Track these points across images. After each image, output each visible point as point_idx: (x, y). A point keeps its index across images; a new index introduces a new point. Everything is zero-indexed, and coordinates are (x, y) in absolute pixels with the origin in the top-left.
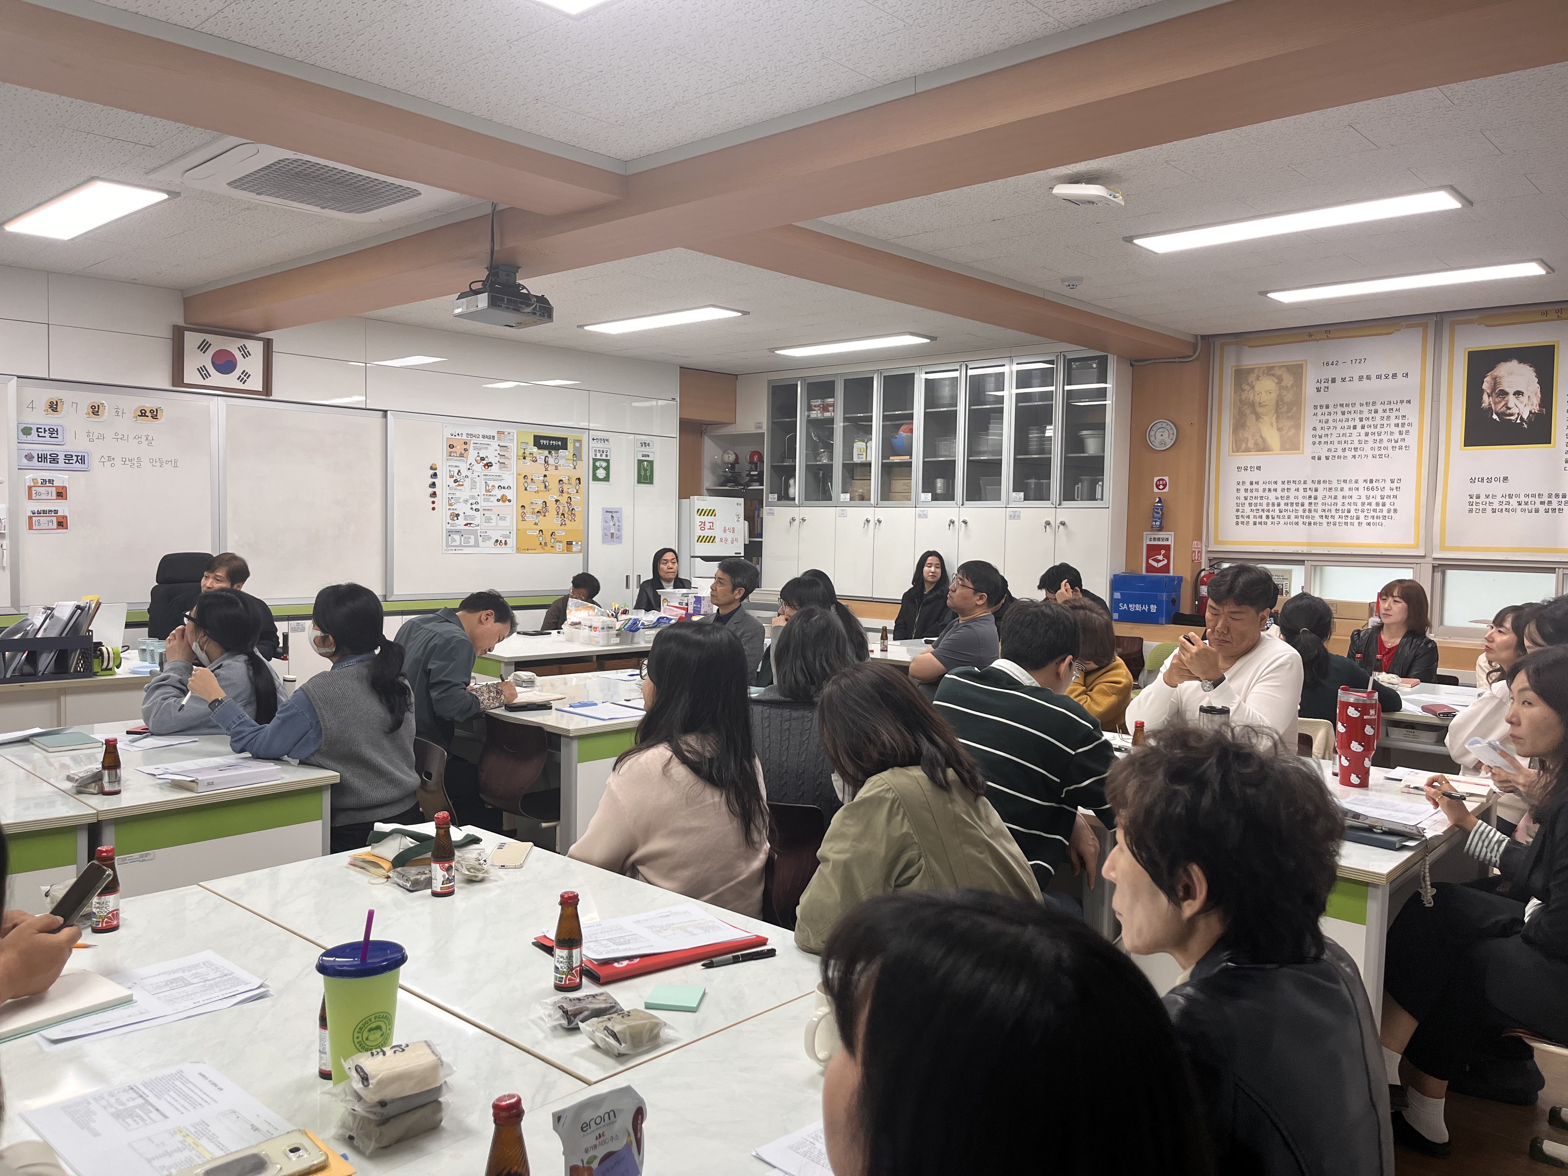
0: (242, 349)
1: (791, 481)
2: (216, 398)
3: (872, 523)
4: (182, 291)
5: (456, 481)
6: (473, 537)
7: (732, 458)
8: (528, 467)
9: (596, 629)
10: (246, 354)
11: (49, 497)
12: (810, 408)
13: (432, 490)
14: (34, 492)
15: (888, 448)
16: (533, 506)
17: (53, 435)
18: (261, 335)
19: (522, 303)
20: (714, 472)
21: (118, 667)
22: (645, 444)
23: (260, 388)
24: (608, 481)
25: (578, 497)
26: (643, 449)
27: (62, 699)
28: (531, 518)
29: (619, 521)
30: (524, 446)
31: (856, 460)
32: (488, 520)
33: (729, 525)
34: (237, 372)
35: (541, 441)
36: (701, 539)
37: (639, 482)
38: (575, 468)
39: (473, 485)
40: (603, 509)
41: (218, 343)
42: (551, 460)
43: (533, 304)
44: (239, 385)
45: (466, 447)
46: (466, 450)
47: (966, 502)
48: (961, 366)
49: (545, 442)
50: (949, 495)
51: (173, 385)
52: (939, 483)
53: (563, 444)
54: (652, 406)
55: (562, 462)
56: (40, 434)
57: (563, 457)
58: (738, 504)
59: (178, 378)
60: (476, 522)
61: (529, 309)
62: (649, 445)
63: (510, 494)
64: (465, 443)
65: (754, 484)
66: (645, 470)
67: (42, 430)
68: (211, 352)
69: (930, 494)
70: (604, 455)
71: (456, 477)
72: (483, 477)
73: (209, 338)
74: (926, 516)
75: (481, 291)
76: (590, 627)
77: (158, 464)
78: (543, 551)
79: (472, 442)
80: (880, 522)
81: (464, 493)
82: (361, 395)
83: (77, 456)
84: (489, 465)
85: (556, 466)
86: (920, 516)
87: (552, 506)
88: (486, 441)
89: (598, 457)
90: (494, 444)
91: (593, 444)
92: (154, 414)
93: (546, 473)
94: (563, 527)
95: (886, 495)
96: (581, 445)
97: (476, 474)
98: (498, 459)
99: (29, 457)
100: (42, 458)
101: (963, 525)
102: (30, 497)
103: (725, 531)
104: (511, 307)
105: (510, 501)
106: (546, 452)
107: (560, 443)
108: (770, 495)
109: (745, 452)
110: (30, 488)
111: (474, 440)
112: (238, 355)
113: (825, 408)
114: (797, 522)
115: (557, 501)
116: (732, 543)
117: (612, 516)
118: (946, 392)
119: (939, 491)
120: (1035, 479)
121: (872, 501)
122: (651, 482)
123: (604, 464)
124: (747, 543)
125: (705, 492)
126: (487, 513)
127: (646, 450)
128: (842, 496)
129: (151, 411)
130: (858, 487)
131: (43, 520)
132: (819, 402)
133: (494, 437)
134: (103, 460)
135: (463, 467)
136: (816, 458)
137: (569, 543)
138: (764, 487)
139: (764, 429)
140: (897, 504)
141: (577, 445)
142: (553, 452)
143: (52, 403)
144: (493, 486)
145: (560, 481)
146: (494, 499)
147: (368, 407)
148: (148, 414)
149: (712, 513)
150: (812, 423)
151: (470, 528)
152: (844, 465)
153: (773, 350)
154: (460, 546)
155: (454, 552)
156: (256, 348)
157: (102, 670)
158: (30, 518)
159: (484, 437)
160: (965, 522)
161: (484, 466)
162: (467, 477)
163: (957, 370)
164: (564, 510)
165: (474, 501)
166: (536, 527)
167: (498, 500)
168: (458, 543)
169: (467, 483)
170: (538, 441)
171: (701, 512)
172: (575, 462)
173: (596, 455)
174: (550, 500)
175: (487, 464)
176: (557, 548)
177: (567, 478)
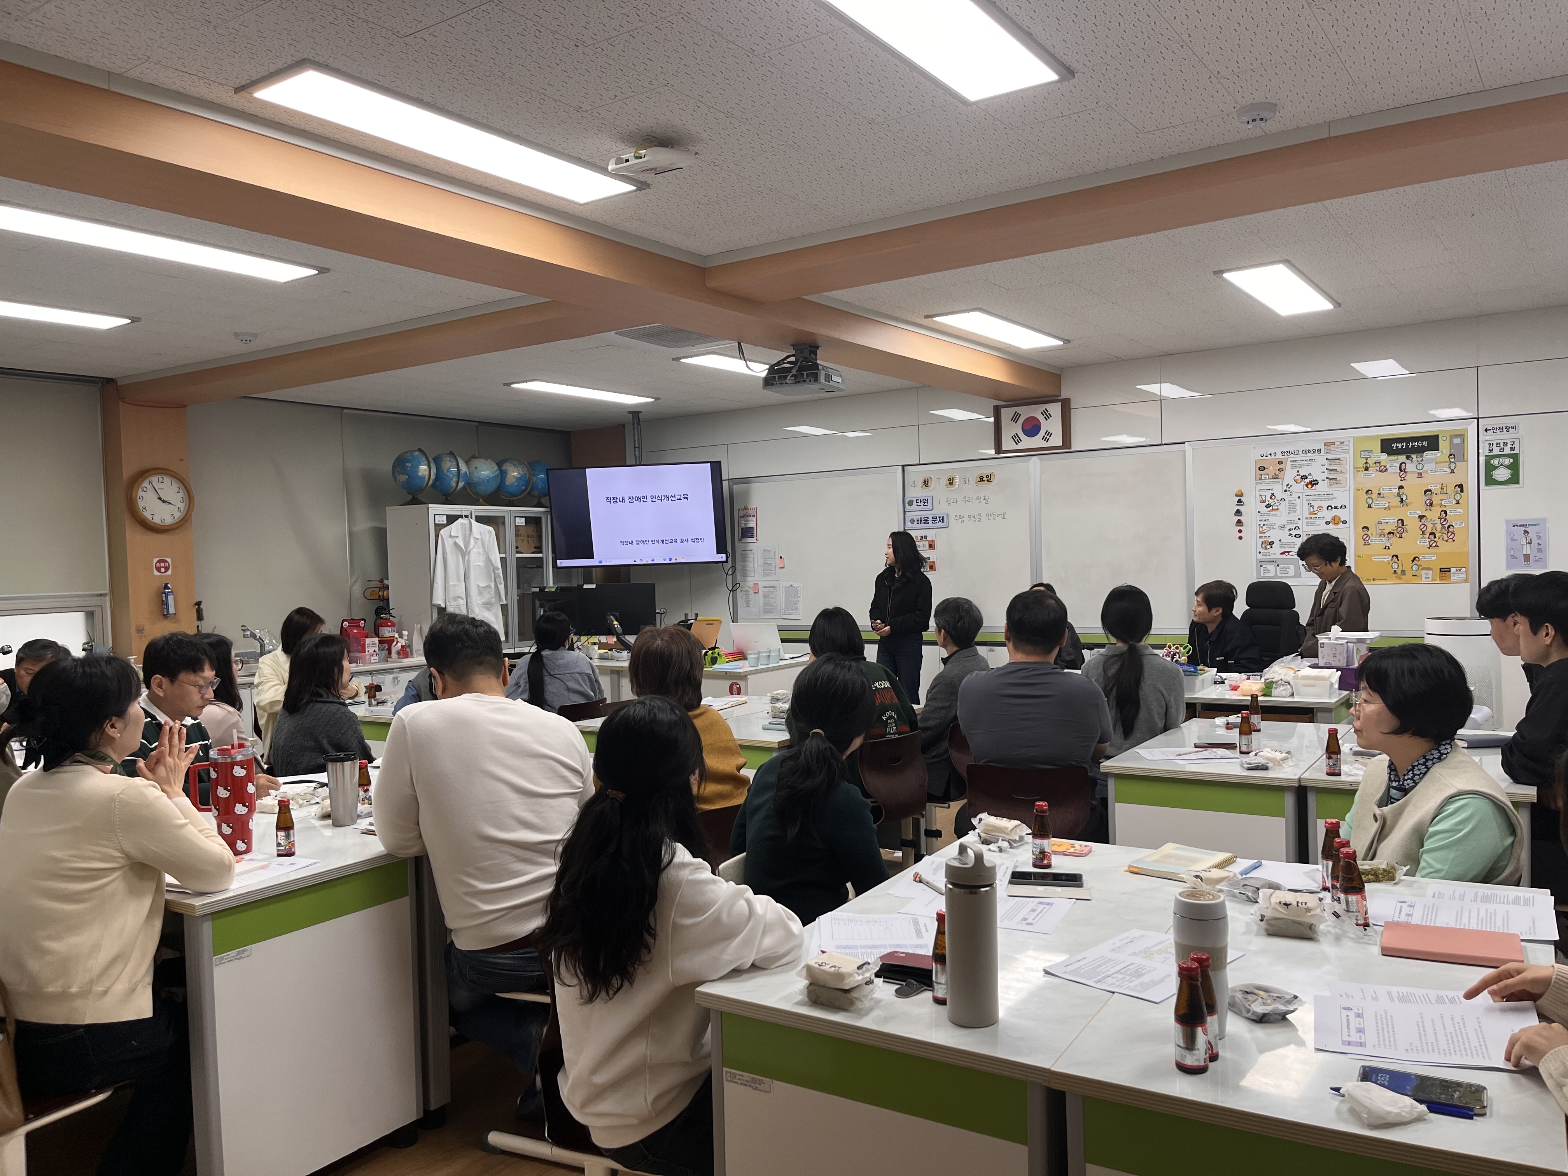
0: (1044, 413)
6: (1292, 567)
8: (1373, 479)
10: (1047, 415)
13: (1238, 518)
16: (1381, 527)
17: (927, 504)
18: (1059, 398)
23: (1061, 443)
24: (1516, 483)
28: (1377, 543)
29: (1539, 537)
30: (1366, 455)
34: (1042, 433)
35: (1394, 445)
38: (1452, 472)
39: (1292, 508)
40: (1507, 522)
41: (1026, 412)
44: (1044, 444)
45: (1281, 466)
46: (1281, 470)
49: (1399, 445)
51: (997, 453)
53: (1432, 443)
56: (919, 504)
59: (999, 447)
63: (1342, 514)
64: (1280, 463)
67: (920, 501)
68: (1021, 421)
70: (1509, 448)
72: (1305, 498)
73: (1018, 409)
77: (992, 518)
78: (1398, 581)
79: (1289, 460)
81: (1281, 517)
82: (1154, 432)
83: (940, 517)
84: (1314, 483)
88: (1309, 456)
89: (1496, 451)
90: (1321, 458)
91: (1487, 437)
92: (989, 479)
93: (1402, 484)
96: (1463, 441)
97: (1295, 496)
98: (1326, 475)
99: (912, 521)
100: (919, 521)
105: (1344, 522)
106: (1402, 458)
107: (1425, 444)
111: (1292, 457)
112: (1041, 418)
117: (1526, 532)
129: (987, 477)
133: (1319, 450)
134: (956, 518)
137: (1445, 571)
141: (1457, 441)
143: (925, 481)
144: (1320, 507)
146: (1322, 522)
147: (1164, 442)
148: (985, 479)
154: (1276, 576)
156: (1055, 409)
159: (1305, 452)
161: (1307, 486)
162: (1283, 500)
166: (1386, 551)
167: (1328, 523)
168: (1272, 574)
169: (1283, 506)
170: (1388, 446)
173: (1491, 451)
174: (1411, 517)
175: (1310, 483)
176: (1424, 576)
177: (1439, 486)
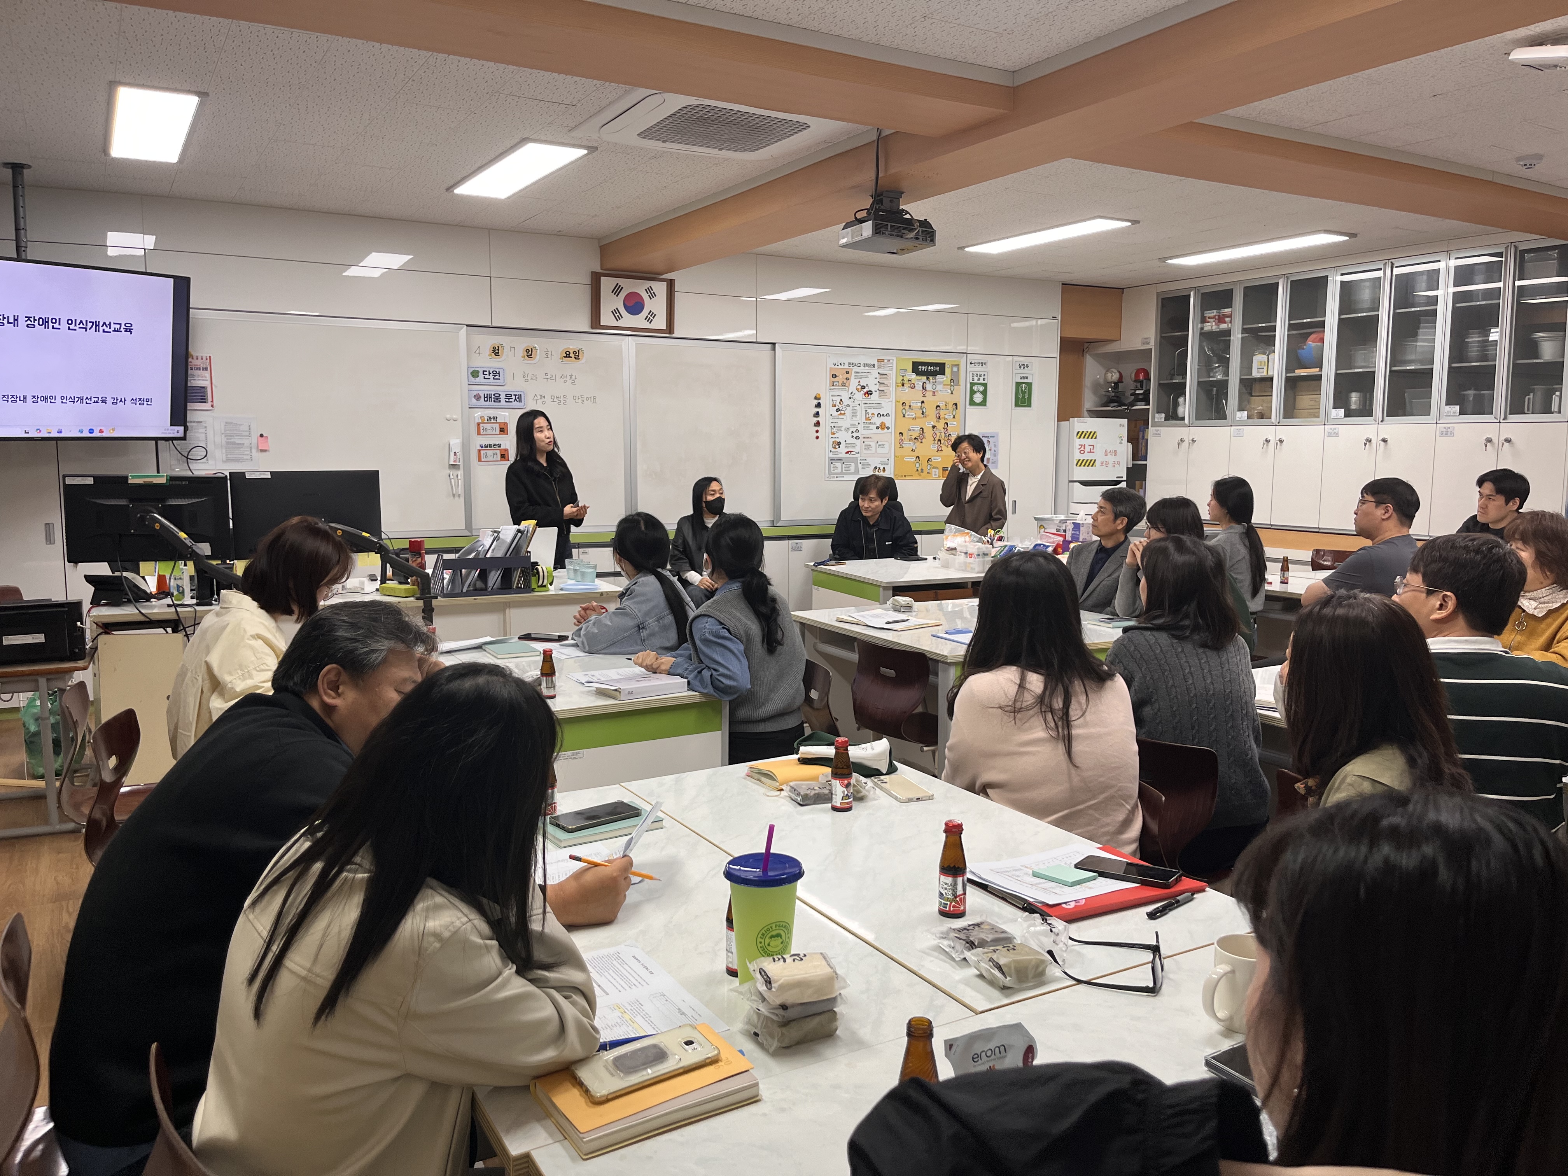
0: (649, 290)
1: (1181, 400)
2: (627, 338)
3: (1272, 444)
4: (599, 240)
5: (838, 410)
6: (853, 464)
7: (1115, 377)
8: (906, 393)
9: (971, 555)
10: (652, 295)
11: (494, 432)
12: (1204, 320)
13: (816, 419)
14: (481, 428)
15: (1294, 360)
16: (910, 433)
17: (497, 377)
18: (664, 276)
19: (905, 229)
20: (1095, 392)
21: (551, 584)
22: (1023, 366)
23: (663, 327)
24: (985, 405)
25: (955, 423)
26: (1022, 371)
27: (508, 611)
28: (908, 445)
30: (902, 373)
31: (1256, 374)
32: (868, 447)
33: (1111, 448)
34: (645, 313)
35: (920, 367)
36: (1080, 463)
37: (1017, 405)
38: (952, 393)
39: (854, 414)
41: (629, 286)
42: (929, 386)
43: (916, 229)
44: (647, 325)
45: (848, 376)
46: (847, 379)
47: (1386, 418)
48: (1385, 264)
49: (923, 368)
50: (1366, 411)
51: (592, 328)
52: (1355, 398)
53: (941, 369)
54: (1032, 327)
55: (939, 387)
56: (486, 377)
57: (940, 383)
58: (1121, 425)
59: (595, 321)
60: (857, 449)
61: (912, 235)
62: (1027, 367)
63: (888, 421)
64: (847, 372)
65: (1139, 403)
66: (1024, 393)
67: (487, 373)
68: (623, 295)
69: (1343, 410)
70: (981, 379)
71: (839, 406)
72: (863, 406)
73: (622, 282)
74: (1337, 435)
75: (866, 219)
76: (966, 553)
77: (580, 401)
78: (919, 478)
79: (854, 371)
80: (1281, 441)
81: (845, 422)
82: (751, 329)
83: (516, 395)
84: (869, 393)
85: (934, 392)
86: (1329, 435)
87: (929, 432)
88: (867, 369)
89: (976, 381)
90: (874, 372)
91: (971, 368)
92: (577, 355)
93: (924, 399)
94: (939, 453)
95: (1290, 412)
96: (958, 370)
97: (857, 402)
98: (877, 387)
99: (478, 397)
100: (487, 398)
101: (1382, 443)
102: (479, 434)
103: (1106, 454)
104: (895, 233)
105: (888, 428)
106: (924, 378)
107: (938, 368)
108: (1157, 415)
109: (1129, 370)
110: (479, 424)
111: (855, 369)
112: (645, 296)
113: (1221, 319)
114: (1185, 444)
115: (934, 427)
116: (1114, 466)
118: (1366, 295)
119: (1353, 407)
120: (1476, 389)
121: (1273, 419)
122: (1029, 405)
123: (982, 388)
124: (1130, 466)
125: (1086, 413)
126: (867, 441)
127: (1025, 372)
128: (1239, 414)
129: (574, 352)
130: (1257, 404)
131: (490, 453)
132: (1214, 313)
133: (874, 365)
134: (536, 398)
135: (845, 396)
136: (1209, 374)
138: (1150, 407)
139: (1152, 345)
140: (1302, 422)
141: (955, 369)
142: (931, 378)
143: (494, 348)
144: (873, 414)
145: (938, 406)
146: (874, 427)
147: (758, 341)
148: (572, 355)
149: (1092, 435)
150: (1205, 336)
151: (851, 456)
152: (1241, 380)
153: (1163, 260)
154: (842, 473)
155: (836, 479)
156: (660, 288)
157: (538, 587)
158: (479, 451)
159: (865, 365)
160: (1384, 440)
161: (865, 394)
162: (848, 405)
163: (1381, 269)
164: (940, 436)
165: (854, 430)
166: (913, 453)
167: (878, 428)
168: (839, 471)
169: (848, 411)
170: (916, 367)
171: (1080, 435)
172: (952, 388)
173: (973, 379)
174: (928, 427)
175: (867, 392)
176: (933, 474)
177: (944, 404)
